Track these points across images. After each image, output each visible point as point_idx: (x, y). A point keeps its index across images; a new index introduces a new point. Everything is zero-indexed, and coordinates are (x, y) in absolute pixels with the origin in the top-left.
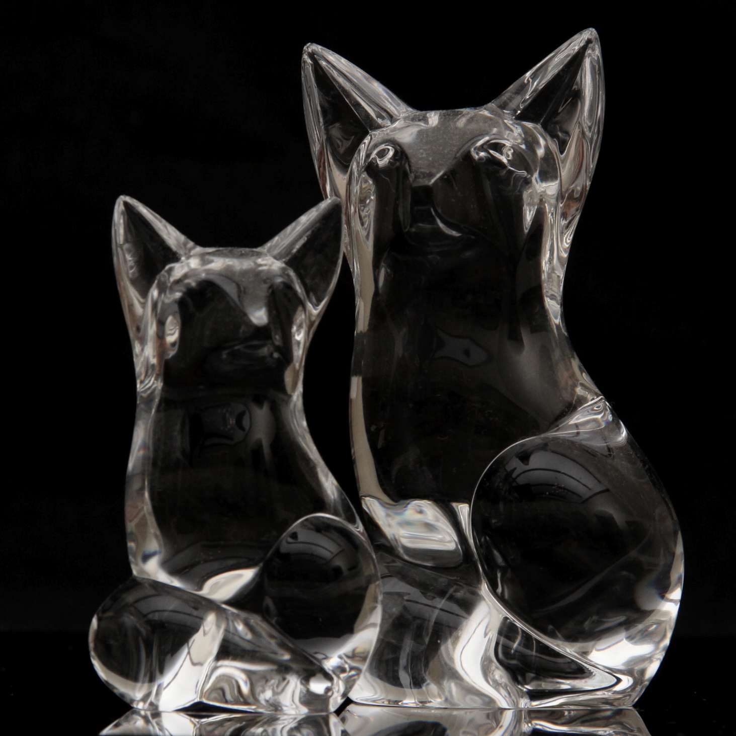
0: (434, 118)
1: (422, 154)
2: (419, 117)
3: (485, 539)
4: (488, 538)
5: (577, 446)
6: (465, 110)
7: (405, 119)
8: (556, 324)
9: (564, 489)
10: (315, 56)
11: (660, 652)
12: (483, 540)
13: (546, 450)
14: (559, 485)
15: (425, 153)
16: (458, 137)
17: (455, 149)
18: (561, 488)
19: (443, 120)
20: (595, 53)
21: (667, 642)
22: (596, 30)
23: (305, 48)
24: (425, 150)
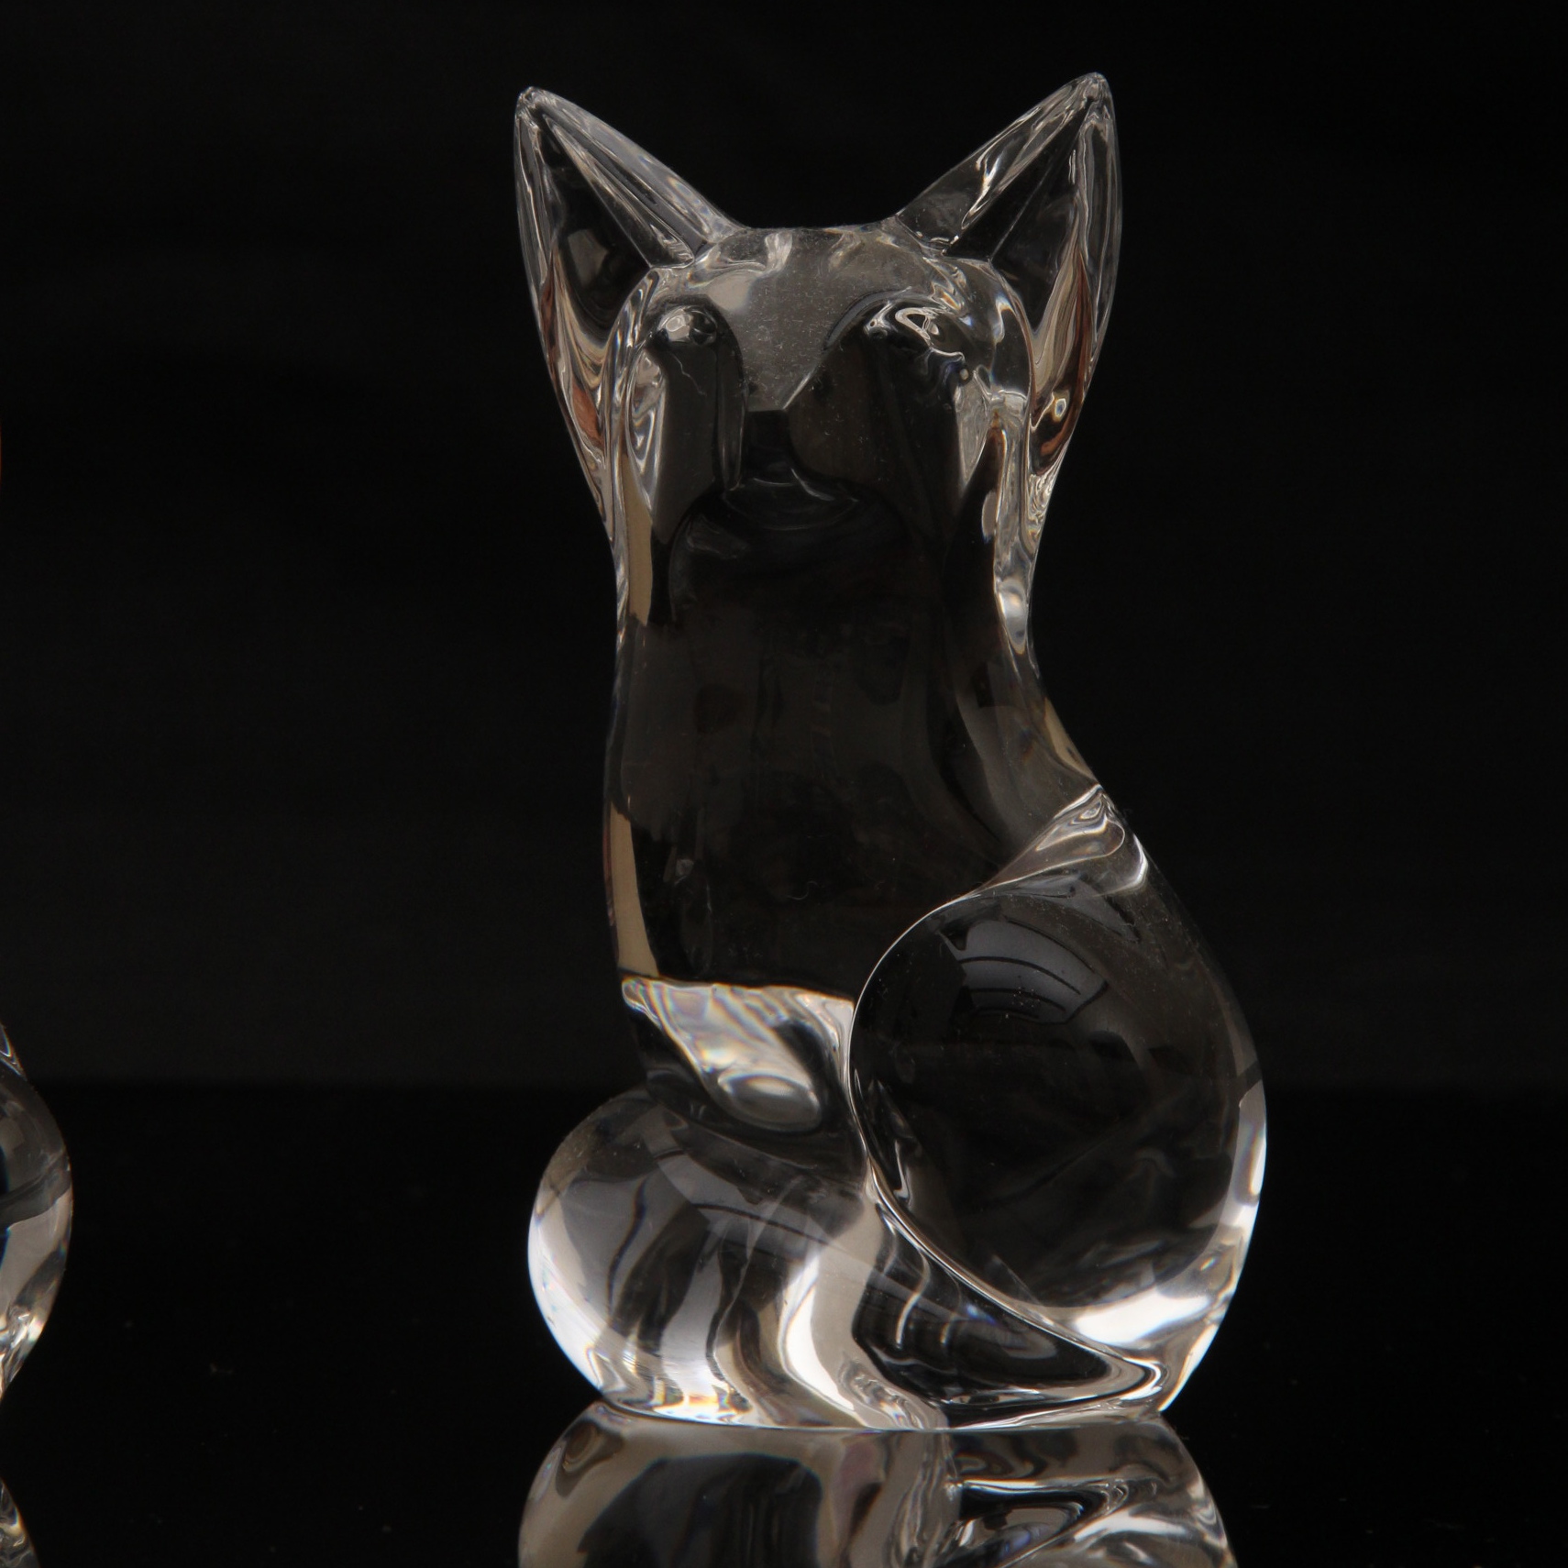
0: (780, 247)
1: (763, 333)
2: (752, 246)
3: (876, 1087)
4: (881, 1086)
5: (1062, 912)
6: (844, 232)
7: (723, 246)
8: (1016, 655)
9: (1035, 996)
10: (544, 116)
11: (1220, 1306)
12: (871, 1088)
13: (997, 919)
14: (1026, 991)
15: (768, 332)
16: (832, 297)
17: (828, 325)
18: (1028, 995)
19: (801, 257)
20: (1102, 123)
21: (1231, 1289)
22: (1106, 76)
23: (522, 97)
24: (769, 325)
